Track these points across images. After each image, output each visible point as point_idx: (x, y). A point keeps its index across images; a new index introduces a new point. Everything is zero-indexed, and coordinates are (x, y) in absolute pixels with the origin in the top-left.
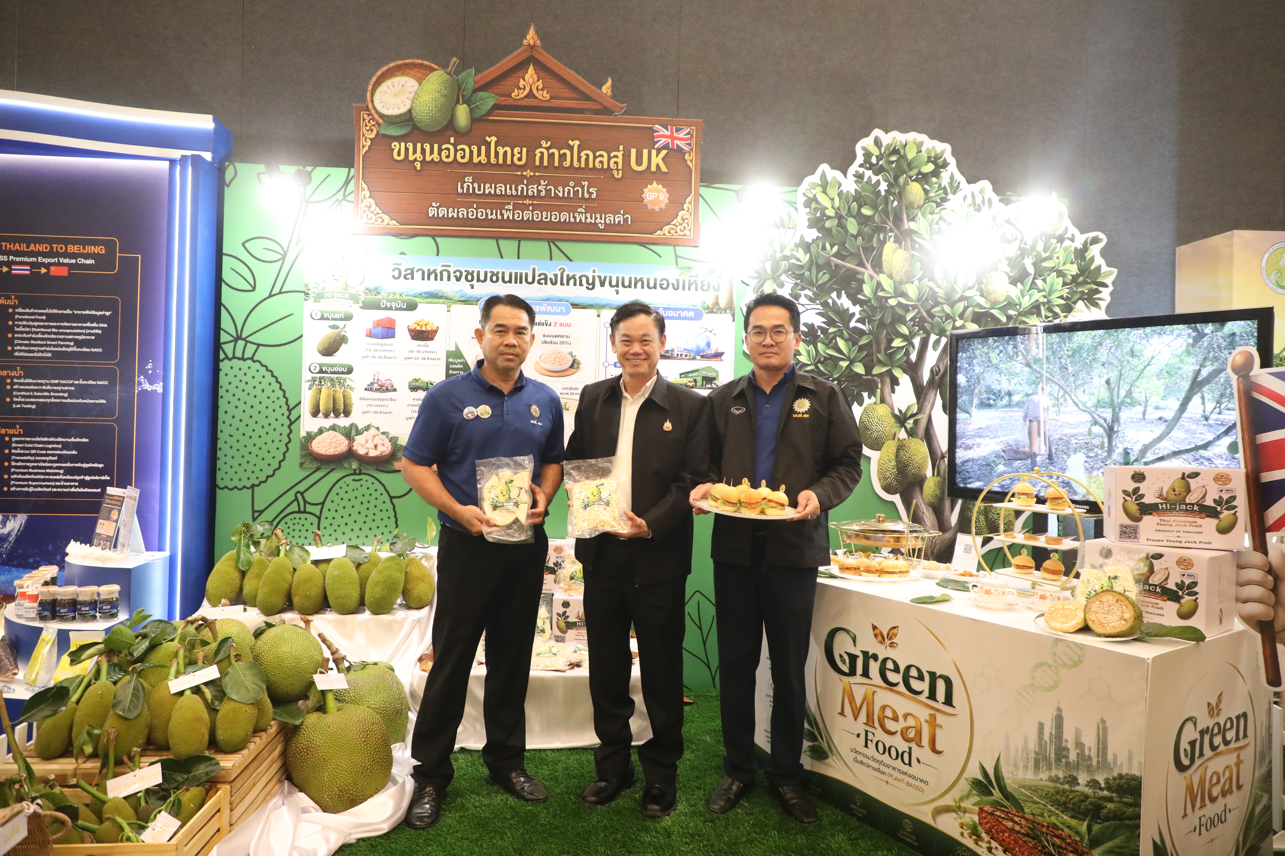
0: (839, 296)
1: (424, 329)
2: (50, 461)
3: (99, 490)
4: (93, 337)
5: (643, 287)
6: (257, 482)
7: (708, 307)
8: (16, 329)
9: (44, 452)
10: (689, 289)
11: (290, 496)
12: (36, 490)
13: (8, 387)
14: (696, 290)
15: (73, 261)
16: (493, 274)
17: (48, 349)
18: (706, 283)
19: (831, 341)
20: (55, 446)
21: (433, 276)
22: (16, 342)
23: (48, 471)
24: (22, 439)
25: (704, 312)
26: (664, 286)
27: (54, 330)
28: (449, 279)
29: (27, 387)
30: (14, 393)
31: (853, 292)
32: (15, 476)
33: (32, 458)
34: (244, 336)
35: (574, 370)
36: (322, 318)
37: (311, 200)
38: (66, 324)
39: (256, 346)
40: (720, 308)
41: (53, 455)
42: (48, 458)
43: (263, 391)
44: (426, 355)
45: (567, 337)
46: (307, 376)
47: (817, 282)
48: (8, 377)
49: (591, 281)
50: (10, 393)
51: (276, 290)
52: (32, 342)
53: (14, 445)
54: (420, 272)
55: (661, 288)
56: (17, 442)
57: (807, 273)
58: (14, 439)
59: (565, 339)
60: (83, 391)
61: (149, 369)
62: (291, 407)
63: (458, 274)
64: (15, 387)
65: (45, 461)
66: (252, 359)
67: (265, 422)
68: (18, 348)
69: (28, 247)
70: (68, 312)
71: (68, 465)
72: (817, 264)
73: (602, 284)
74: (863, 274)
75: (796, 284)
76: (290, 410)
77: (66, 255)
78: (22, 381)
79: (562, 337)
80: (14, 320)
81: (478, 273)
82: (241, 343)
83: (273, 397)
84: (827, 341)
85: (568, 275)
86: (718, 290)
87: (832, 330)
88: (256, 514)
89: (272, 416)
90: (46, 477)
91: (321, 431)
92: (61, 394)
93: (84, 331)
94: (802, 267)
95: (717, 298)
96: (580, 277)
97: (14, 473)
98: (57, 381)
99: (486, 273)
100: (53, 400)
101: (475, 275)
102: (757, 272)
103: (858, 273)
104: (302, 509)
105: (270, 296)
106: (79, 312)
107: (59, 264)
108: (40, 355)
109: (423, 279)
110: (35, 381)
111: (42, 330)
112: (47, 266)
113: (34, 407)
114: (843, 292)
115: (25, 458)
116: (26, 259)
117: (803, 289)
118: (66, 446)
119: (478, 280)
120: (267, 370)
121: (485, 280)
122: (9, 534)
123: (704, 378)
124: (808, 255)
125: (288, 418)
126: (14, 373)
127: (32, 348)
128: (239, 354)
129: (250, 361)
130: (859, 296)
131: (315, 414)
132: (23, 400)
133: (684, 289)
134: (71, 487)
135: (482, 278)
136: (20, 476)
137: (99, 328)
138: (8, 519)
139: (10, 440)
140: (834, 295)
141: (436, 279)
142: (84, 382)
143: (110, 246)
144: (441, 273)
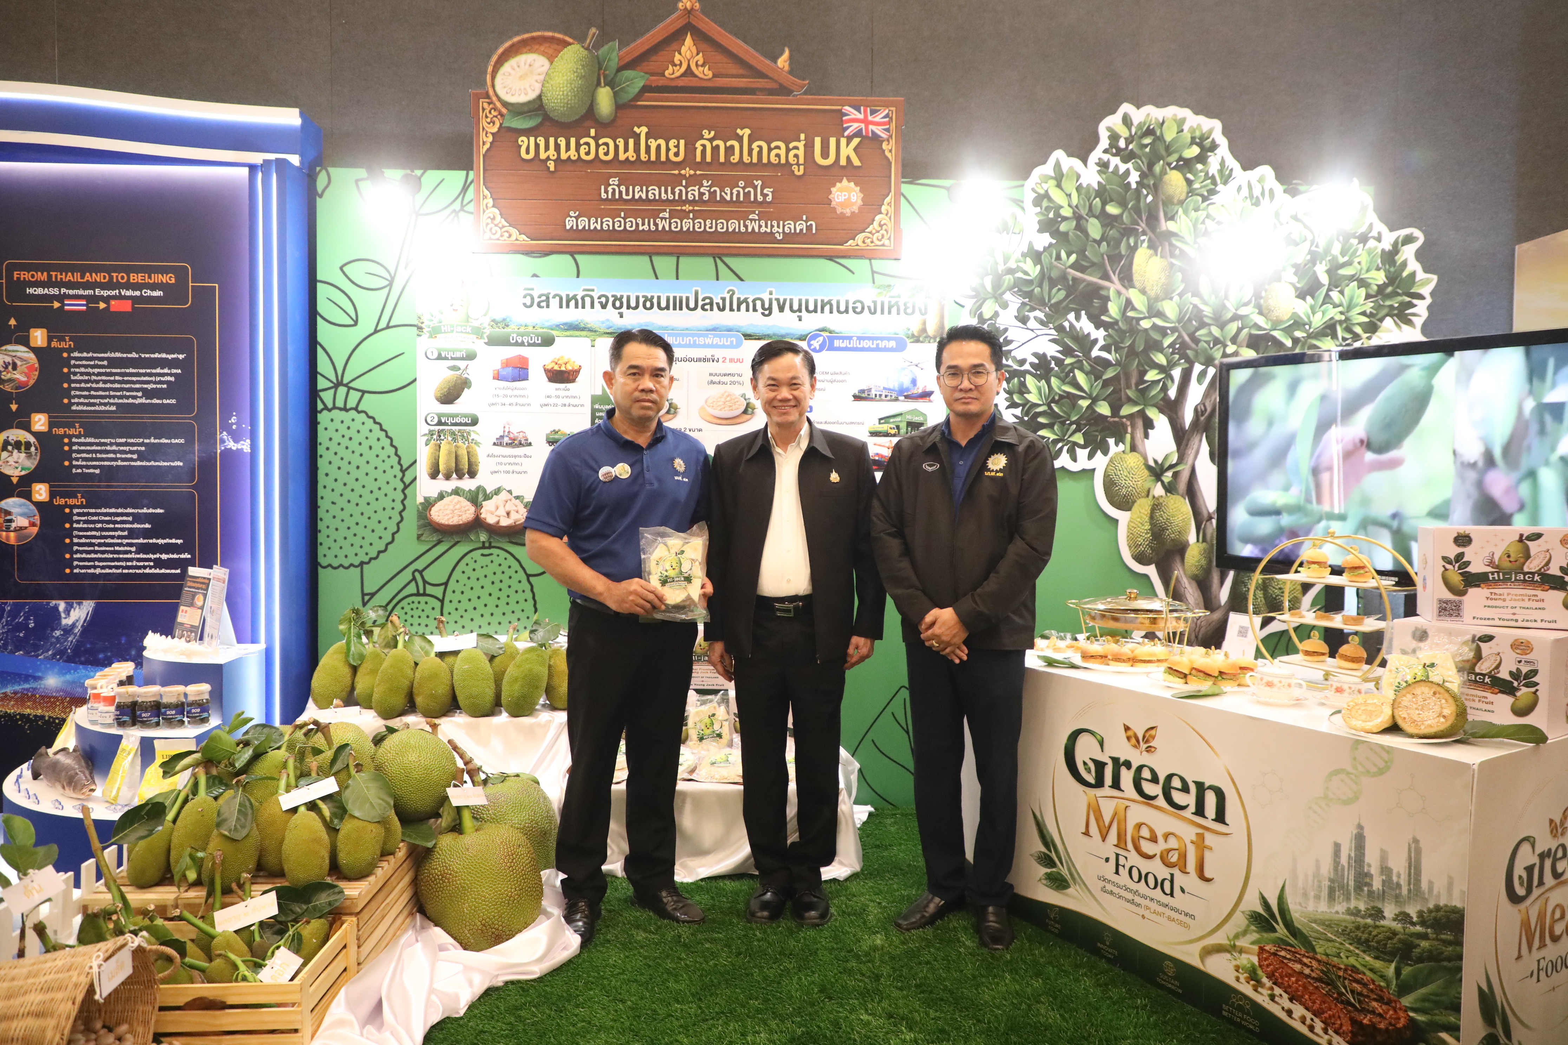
0: (1078, 318)
1: (563, 368)
2: (119, 537)
3: (178, 571)
4: (165, 386)
5: (831, 312)
6: (366, 559)
7: (913, 335)
8: (72, 378)
9: (112, 526)
10: (890, 313)
11: (407, 575)
12: (103, 571)
13: (66, 448)
14: (898, 314)
15: (138, 293)
16: (646, 299)
17: (112, 401)
18: (910, 305)
19: (1067, 375)
20: (125, 518)
21: (572, 303)
22: (73, 393)
23: (117, 548)
24: (85, 510)
25: (908, 341)
26: (858, 310)
27: (117, 378)
28: (592, 306)
29: (88, 448)
30: (74, 455)
31: (1096, 312)
32: (78, 556)
33: (98, 534)
34: (345, 381)
35: (748, 417)
36: (440, 357)
37: (421, 212)
38: (131, 370)
39: (360, 394)
40: (928, 336)
41: (123, 530)
42: (116, 534)
43: (371, 448)
44: (567, 401)
45: (739, 375)
46: (423, 428)
47: (1049, 300)
48: (65, 435)
49: (767, 306)
50: (68, 456)
51: (383, 324)
52: (93, 393)
53: (75, 518)
54: (557, 298)
55: (855, 312)
56: (79, 514)
57: (1037, 290)
58: (75, 511)
59: (736, 378)
60: (153, 452)
61: (233, 424)
62: (404, 467)
63: (603, 300)
64: (75, 448)
65: (113, 537)
66: (356, 409)
67: (374, 486)
68: (76, 400)
69: (82, 277)
70: (134, 355)
71: (141, 541)
72: (1050, 279)
73: (781, 309)
74: (1108, 289)
75: (1024, 304)
76: (403, 471)
77: (129, 286)
78: (82, 440)
79: (733, 375)
80: (70, 367)
81: (628, 298)
82: (342, 390)
83: (383, 455)
84: (1062, 375)
85: (739, 299)
86: (926, 313)
87: (1068, 361)
88: (367, 598)
89: (383, 479)
90: (115, 556)
91: (441, 496)
92: (129, 456)
93: (153, 379)
94: (1030, 282)
95: (924, 323)
96: (754, 301)
97: (77, 552)
98: (123, 440)
99: (637, 298)
100: (120, 463)
101: (625, 300)
102: (974, 289)
103: (1101, 288)
104: (421, 591)
105: (376, 331)
106: (147, 356)
107: (120, 297)
108: (103, 408)
109: (561, 307)
110: (97, 441)
111: (104, 378)
112: (107, 299)
113: (97, 471)
114: (1083, 312)
115: (89, 533)
116: (81, 292)
117: (1033, 309)
118: (137, 518)
119: (629, 307)
120: (375, 422)
121: (637, 307)
122: (74, 625)
123: (909, 424)
124: (1038, 267)
125: (402, 480)
126: (72, 432)
127: (92, 401)
128: (340, 403)
129: (353, 412)
130: (1103, 318)
131: (434, 475)
132: (84, 463)
133: (882, 312)
134: (145, 567)
135: (633, 304)
136: (84, 556)
137: (171, 375)
138: (72, 606)
139: (71, 511)
140: (1071, 316)
141: (577, 307)
142: (157, 441)
143: (180, 274)
144: (583, 299)
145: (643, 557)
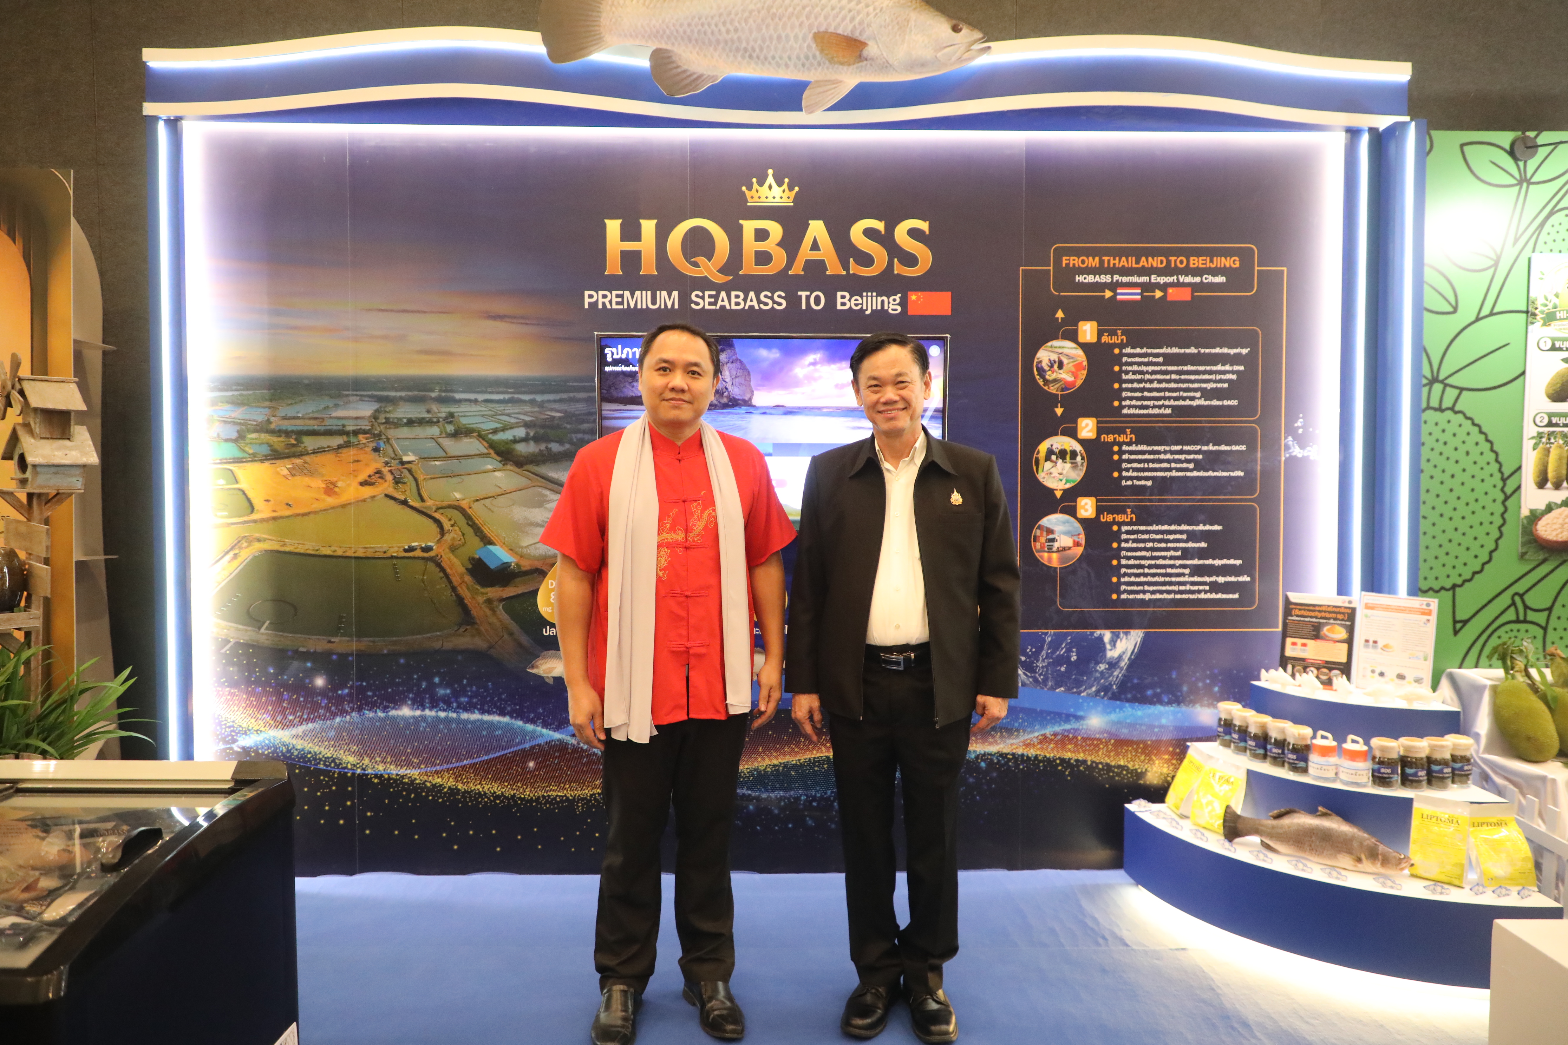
2: (1171, 558)
3: (1236, 596)
4: (1226, 385)
6: (1459, 581)
8: (1124, 377)
9: (1163, 545)
11: (1505, 600)
12: (1154, 597)
13: (1116, 457)
15: (1197, 279)
17: (1167, 403)
20: (1178, 536)
22: (1124, 394)
23: (1169, 571)
24: (1135, 528)
27: (1174, 377)
29: (1140, 457)
30: (1124, 465)
32: (1126, 579)
33: (1148, 554)
34: (1441, 377)
36: (1553, 348)
37: (1533, 180)
38: (1189, 368)
39: (1457, 392)
41: (1175, 549)
42: (1168, 554)
43: (1468, 453)
46: (1530, 431)
48: (1115, 443)
50: (1117, 465)
51: (1486, 311)
52: (1146, 394)
53: (1124, 536)
56: (1128, 532)
58: (1124, 528)
60: (1213, 461)
61: (1299, 428)
62: (1506, 475)
64: (1125, 457)
65: (1164, 558)
66: (1452, 409)
67: (1470, 498)
68: (1128, 403)
69: (1137, 262)
70: (1193, 350)
71: (1196, 562)
76: (1504, 480)
77: (1187, 271)
78: (1133, 448)
80: (1121, 365)
82: (1437, 387)
83: (1482, 461)
88: (1459, 626)
89: (1480, 488)
90: (1167, 579)
91: (1549, 508)
92: (1185, 465)
93: (1213, 377)
97: (1125, 574)
98: (1179, 448)
100: (1174, 474)
104: (1521, 618)
105: (1478, 319)
106: (1207, 351)
107: (1178, 285)
108: (1156, 411)
110: (1150, 448)
111: (1159, 377)
112: (1164, 287)
113: (1149, 483)
115: (1138, 554)
116: (1135, 279)
118: (1192, 536)
120: (1474, 424)
122: (1120, 658)
125: (1502, 490)
126: (1122, 438)
127: (1145, 403)
128: (1434, 403)
129: (1449, 413)
131: (1541, 484)
132: (1135, 474)
134: (1199, 592)
136: (1133, 579)
137: (1233, 372)
138: (1118, 636)
139: (1119, 529)
142: (1216, 448)
143: (1246, 257)
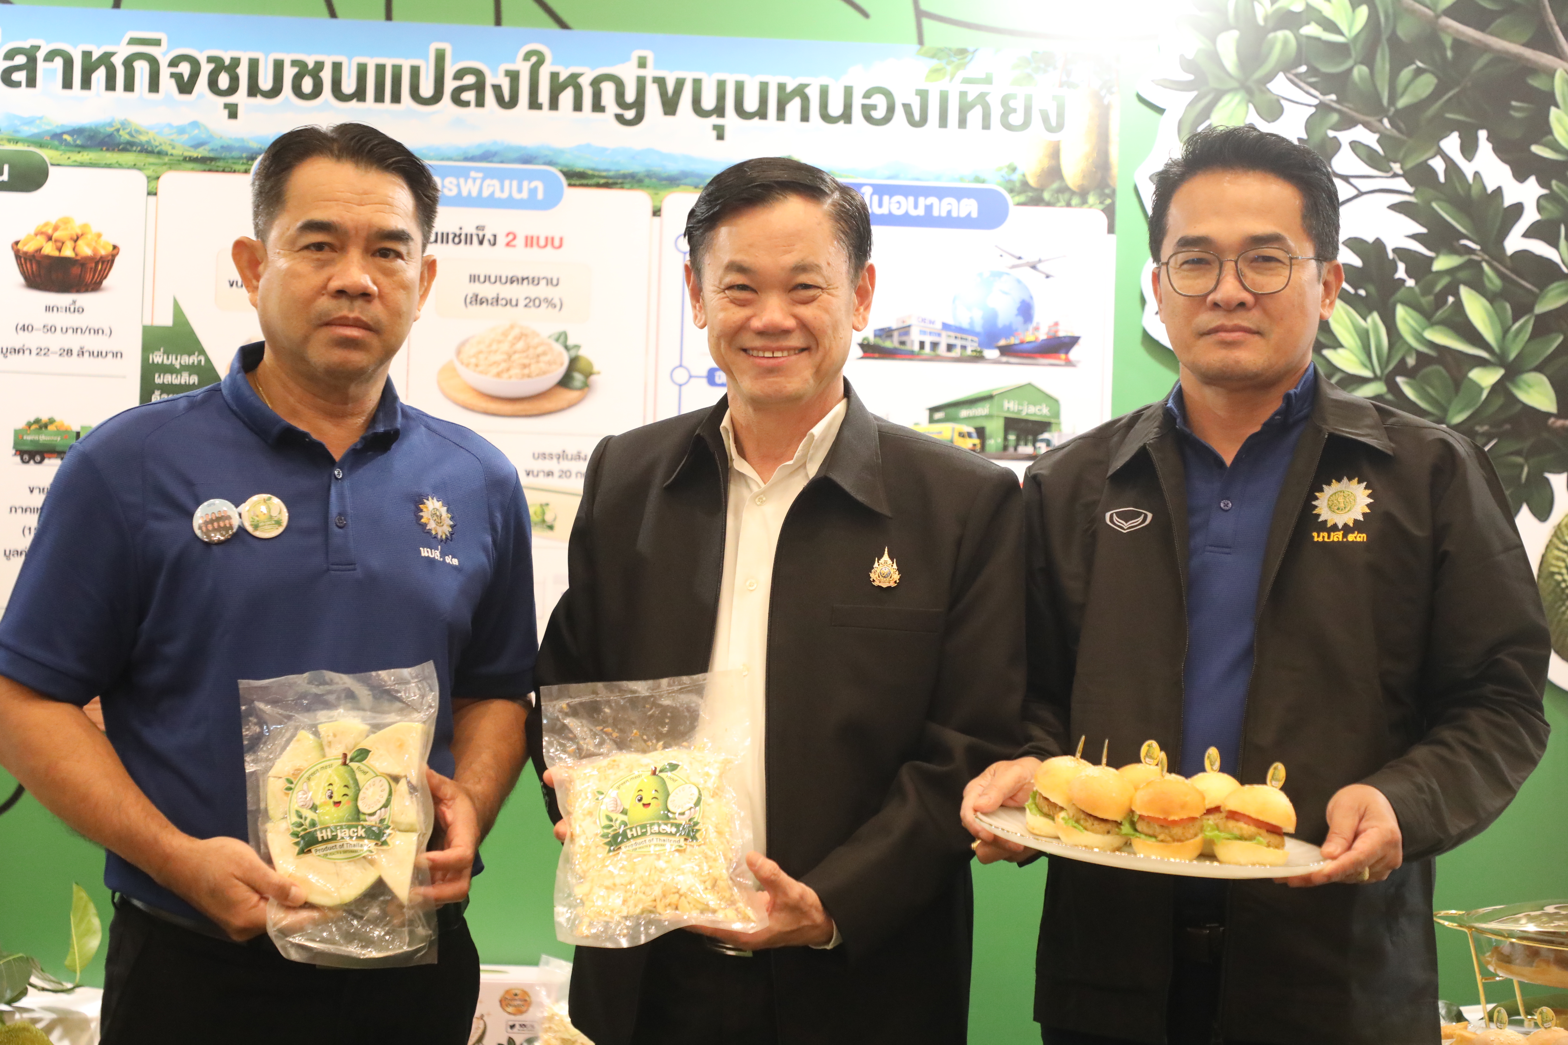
0: (1469, 149)
1: (68, 252)
5: (805, 118)
7: (1025, 184)
10: (962, 123)
14: (986, 126)
16: (303, 71)
18: (1018, 104)
19: (1440, 300)
21: (99, 77)
25: (1011, 199)
26: (878, 114)
28: (154, 86)
31: (1517, 134)
35: (571, 395)
40: (1064, 189)
44: (74, 342)
45: (549, 282)
47: (1392, 99)
49: (630, 96)
54: (59, 62)
55: (869, 118)
57: (1360, 72)
59: (542, 291)
63: (185, 69)
72: (1394, 42)
73: (670, 106)
74: (1550, 73)
75: (1323, 108)
79: (535, 281)
81: (254, 65)
84: (1427, 301)
85: (554, 76)
86: (1060, 126)
87: (1442, 263)
94: (1341, 50)
95: (1055, 154)
96: (596, 83)
99: (279, 66)
101: (243, 72)
102: (1189, 65)
103: (1533, 69)
109: (67, 84)
114: (1483, 134)
117: (1347, 123)
119: (254, 90)
121: (276, 91)
123: (1012, 424)
124: (1363, 12)
130: (1536, 149)
133: (943, 122)
135: (266, 82)
140: (1451, 144)
141: (110, 85)
144: (128, 63)
145: (249, 768)
